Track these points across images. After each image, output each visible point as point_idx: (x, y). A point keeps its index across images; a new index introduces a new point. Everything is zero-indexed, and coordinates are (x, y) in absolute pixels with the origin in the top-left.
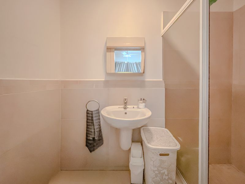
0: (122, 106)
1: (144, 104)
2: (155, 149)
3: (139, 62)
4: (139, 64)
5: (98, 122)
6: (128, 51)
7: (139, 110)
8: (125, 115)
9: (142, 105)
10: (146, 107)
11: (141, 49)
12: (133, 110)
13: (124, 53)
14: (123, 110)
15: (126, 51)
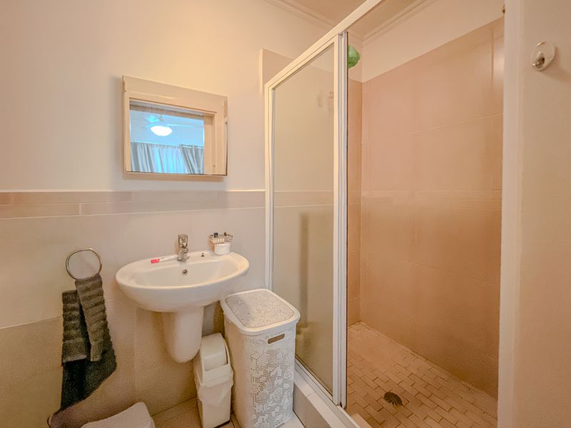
0: (172, 257)
1: (228, 244)
2: (260, 334)
3: (192, 146)
4: (191, 150)
5: (99, 312)
6: (163, 116)
7: (217, 260)
8: (185, 276)
9: (222, 248)
10: (232, 250)
11: (203, 116)
12: (203, 261)
13: (152, 118)
14: (178, 264)
15: (159, 115)
